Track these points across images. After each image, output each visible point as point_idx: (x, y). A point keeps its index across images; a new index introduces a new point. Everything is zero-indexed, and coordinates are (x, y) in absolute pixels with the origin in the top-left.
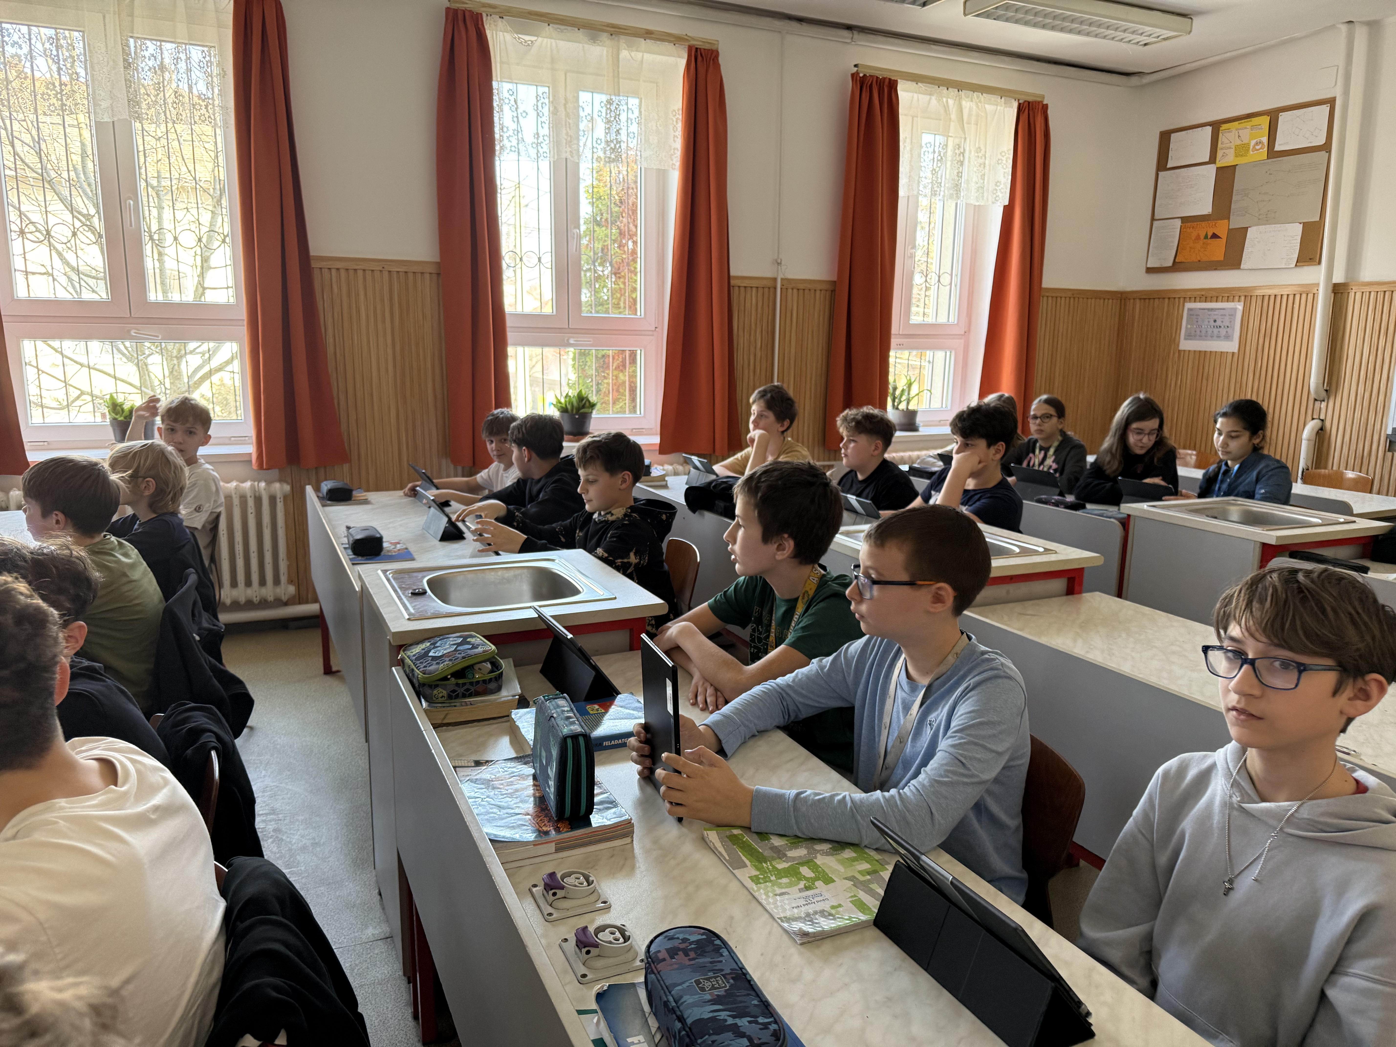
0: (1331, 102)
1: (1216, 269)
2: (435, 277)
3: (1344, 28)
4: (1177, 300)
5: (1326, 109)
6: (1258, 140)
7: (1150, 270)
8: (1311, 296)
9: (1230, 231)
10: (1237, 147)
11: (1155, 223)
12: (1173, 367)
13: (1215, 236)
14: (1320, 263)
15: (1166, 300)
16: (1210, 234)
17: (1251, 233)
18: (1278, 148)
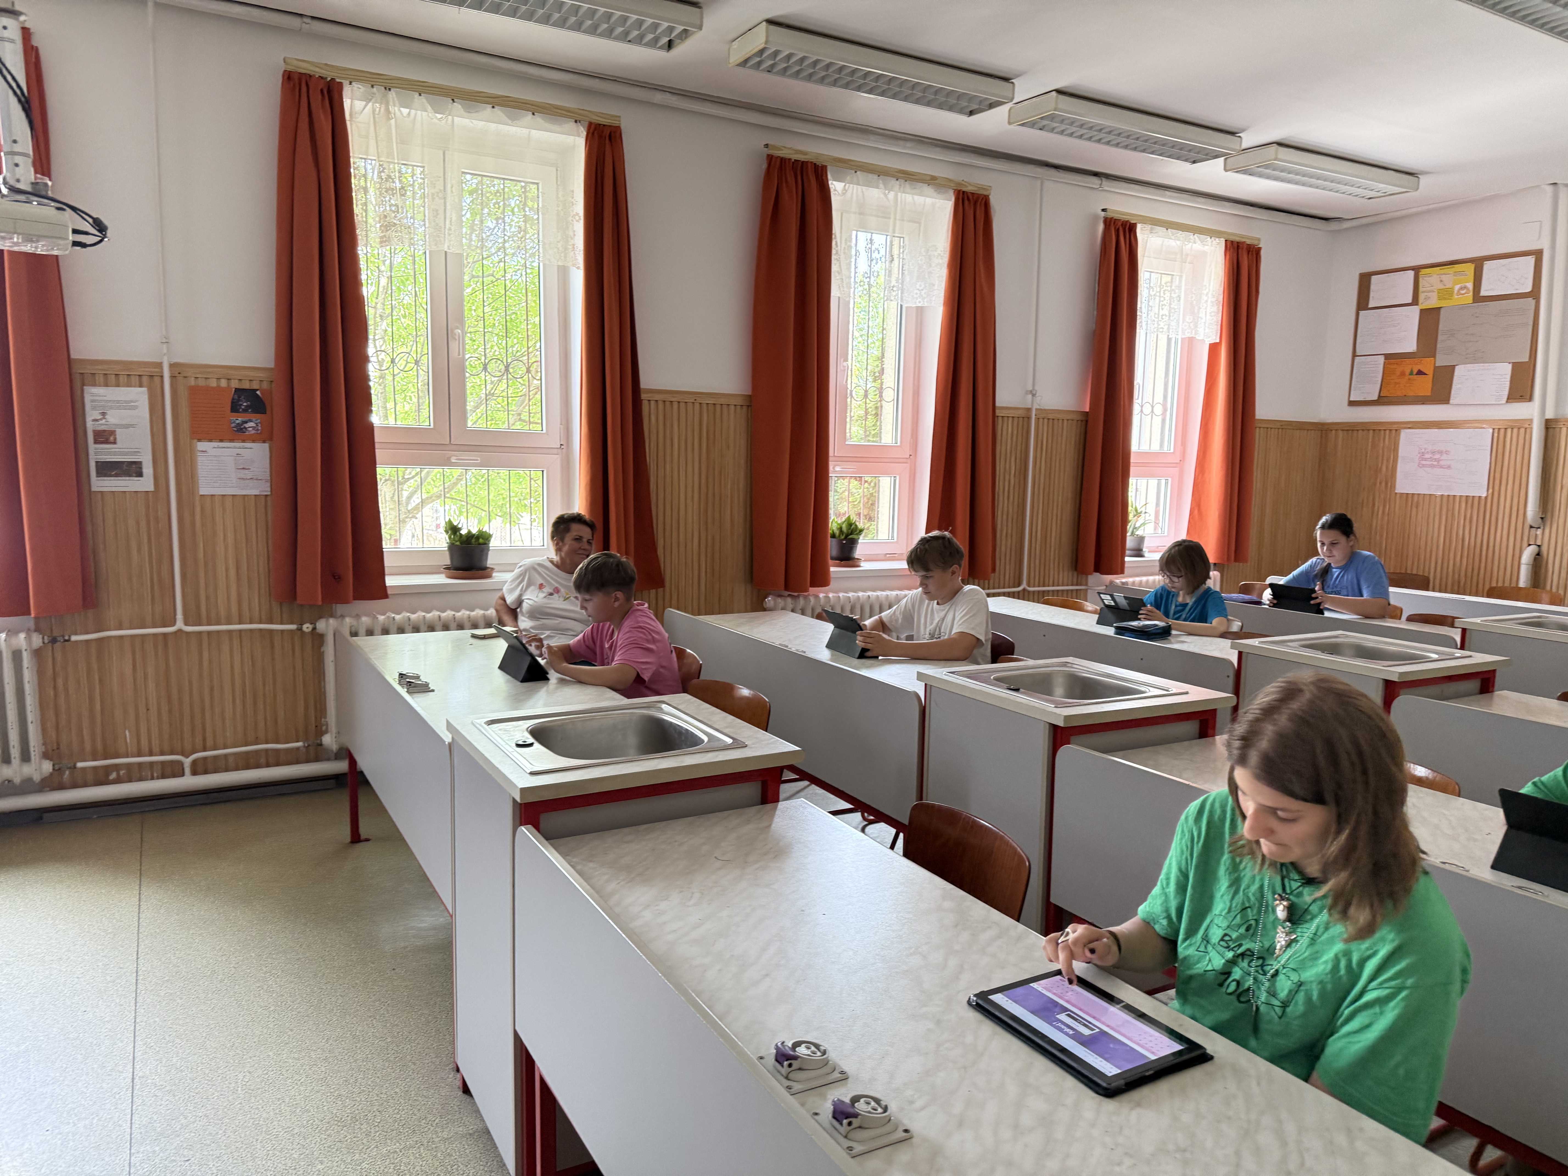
0: (1538, 254)
1: (1423, 404)
2: (745, 408)
3: (1550, 189)
4: (1382, 432)
5: (1531, 260)
6: (1463, 285)
7: (1352, 403)
8: (1522, 431)
9: (1436, 368)
10: (1439, 291)
11: (1357, 359)
12: (1380, 495)
13: (1420, 373)
14: (1530, 399)
15: (1371, 432)
16: (1415, 371)
17: (1459, 371)
18: (1483, 293)
